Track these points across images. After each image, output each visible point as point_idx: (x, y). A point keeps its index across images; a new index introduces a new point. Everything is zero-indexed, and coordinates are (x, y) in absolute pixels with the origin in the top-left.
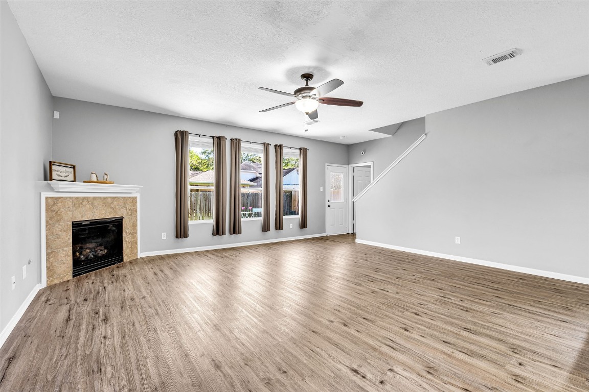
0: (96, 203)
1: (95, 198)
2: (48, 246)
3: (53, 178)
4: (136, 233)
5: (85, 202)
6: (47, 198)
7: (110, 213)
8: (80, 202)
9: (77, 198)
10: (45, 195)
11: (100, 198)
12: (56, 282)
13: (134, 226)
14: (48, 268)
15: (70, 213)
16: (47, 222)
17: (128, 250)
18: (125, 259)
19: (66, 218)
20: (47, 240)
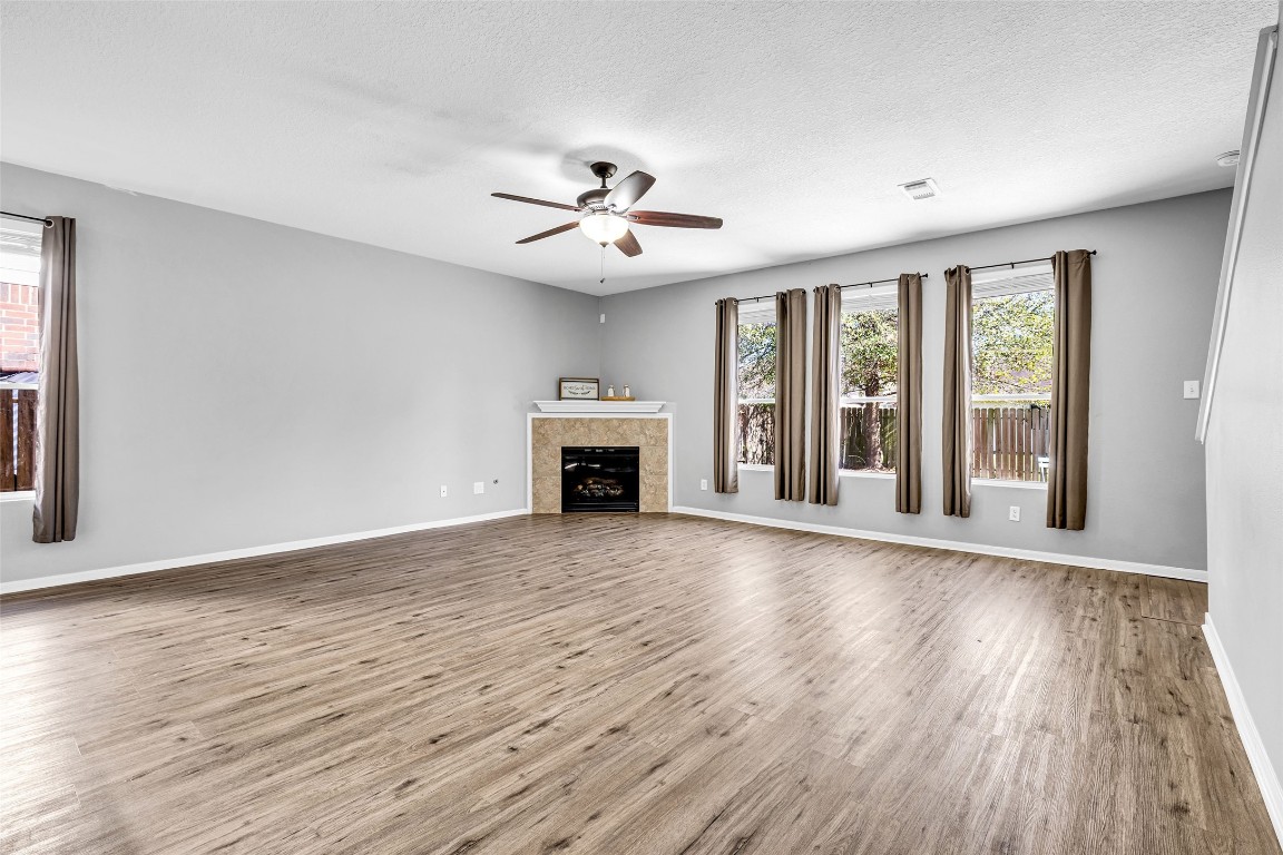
0: (594, 426)
1: (592, 420)
2: (534, 471)
3: (563, 396)
4: (666, 474)
5: (578, 425)
6: (533, 419)
7: (616, 441)
8: (570, 424)
9: (567, 420)
10: (531, 416)
11: (601, 419)
12: (542, 512)
13: (662, 462)
14: (534, 494)
15: (559, 437)
16: (533, 444)
17: (648, 497)
18: (642, 509)
19: (554, 442)
20: (534, 464)
